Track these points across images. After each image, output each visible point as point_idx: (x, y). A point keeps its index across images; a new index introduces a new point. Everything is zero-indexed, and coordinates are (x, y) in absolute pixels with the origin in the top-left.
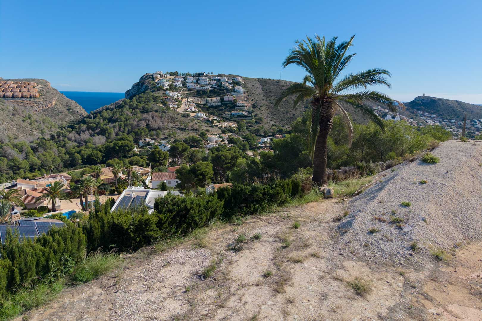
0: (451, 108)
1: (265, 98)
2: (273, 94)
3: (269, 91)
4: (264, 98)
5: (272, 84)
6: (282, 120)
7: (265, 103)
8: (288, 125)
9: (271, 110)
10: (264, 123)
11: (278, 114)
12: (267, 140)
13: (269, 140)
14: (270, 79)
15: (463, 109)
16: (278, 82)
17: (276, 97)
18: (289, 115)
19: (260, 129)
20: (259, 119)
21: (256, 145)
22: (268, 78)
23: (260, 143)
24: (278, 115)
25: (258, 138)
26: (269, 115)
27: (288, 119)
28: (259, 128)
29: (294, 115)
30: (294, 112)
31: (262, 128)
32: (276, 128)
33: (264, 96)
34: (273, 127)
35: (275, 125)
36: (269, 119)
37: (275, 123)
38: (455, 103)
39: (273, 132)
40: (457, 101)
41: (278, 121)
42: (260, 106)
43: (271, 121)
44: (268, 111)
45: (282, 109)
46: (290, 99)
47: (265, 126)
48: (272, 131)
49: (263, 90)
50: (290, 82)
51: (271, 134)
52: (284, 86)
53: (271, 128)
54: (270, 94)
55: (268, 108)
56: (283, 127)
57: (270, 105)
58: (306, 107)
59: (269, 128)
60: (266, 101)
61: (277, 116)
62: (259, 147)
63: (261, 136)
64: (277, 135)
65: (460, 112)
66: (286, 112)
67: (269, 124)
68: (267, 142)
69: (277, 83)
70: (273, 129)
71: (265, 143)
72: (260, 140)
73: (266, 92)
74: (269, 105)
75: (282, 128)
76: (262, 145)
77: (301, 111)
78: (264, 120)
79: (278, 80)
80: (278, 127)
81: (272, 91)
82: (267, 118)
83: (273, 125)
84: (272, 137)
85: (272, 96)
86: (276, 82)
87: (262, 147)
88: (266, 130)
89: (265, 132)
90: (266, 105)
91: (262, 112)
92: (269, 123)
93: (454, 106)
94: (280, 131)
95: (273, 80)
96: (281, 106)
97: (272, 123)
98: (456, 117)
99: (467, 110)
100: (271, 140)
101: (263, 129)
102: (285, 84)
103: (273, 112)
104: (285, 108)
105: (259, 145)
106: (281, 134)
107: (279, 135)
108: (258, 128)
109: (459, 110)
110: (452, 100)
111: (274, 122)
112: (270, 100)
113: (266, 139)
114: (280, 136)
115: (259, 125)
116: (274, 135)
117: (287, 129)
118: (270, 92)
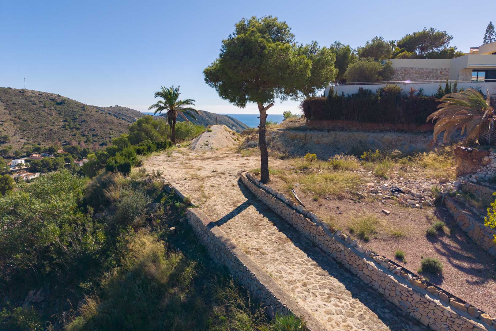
0: (201, 117)
1: (7, 112)
2: (18, 107)
3: (11, 102)
4: (5, 111)
5: (15, 94)
6: (36, 137)
7: (9, 117)
8: (45, 142)
9: (19, 125)
10: (11, 142)
11: (30, 130)
12: (22, 161)
13: (23, 162)
14: (11, 88)
15: (209, 118)
16: (23, 92)
17: (23, 109)
18: (45, 131)
19: (8, 149)
20: (3, 137)
21: (6, 170)
22: (6, 87)
23: (11, 166)
24: (30, 132)
25: (7, 161)
26: (17, 132)
27: (44, 136)
28: (5, 148)
29: (51, 130)
30: (50, 127)
31: (10, 148)
32: (31, 147)
33: (6, 109)
34: (26, 146)
35: (29, 144)
36: (18, 137)
37: (27, 140)
38: (203, 113)
39: (28, 152)
40: (204, 111)
41: (32, 138)
42: (2, 121)
43: (22, 139)
44: (15, 126)
45: (34, 124)
46: (43, 112)
47: (14, 146)
48: (25, 151)
49: (2, 102)
50: (39, 92)
51: (25, 154)
52: (32, 97)
53: (22, 148)
54: (13, 106)
55: (15, 124)
56: (39, 144)
57: (17, 119)
58: (65, 121)
59: (21, 148)
60: (10, 114)
61: (28, 132)
62: (12, 171)
63: (10, 158)
64: (34, 155)
65: (207, 120)
66: (40, 127)
67: (19, 143)
68: (21, 164)
69: (21, 94)
70: (27, 148)
71: (20, 165)
72: (11, 163)
73: (7, 104)
74: (15, 120)
75: (39, 146)
76: (15, 169)
77: (59, 126)
78: (11, 139)
79: (22, 90)
80: (33, 145)
81: (16, 102)
82: (15, 135)
83: (25, 144)
84: (27, 158)
85: (17, 109)
86: (20, 92)
87: (15, 171)
88: (17, 150)
89: (16, 153)
90: (11, 120)
91: (5, 129)
92: (19, 141)
93: (203, 116)
94: (37, 150)
95: (16, 90)
96: (33, 120)
97: (23, 141)
98: (205, 125)
99: (213, 118)
100: (26, 161)
101: (12, 150)
102: (33, 95)
103: (22, 128)
104: (39, 123)
105: (11, 169)
106: (39, 153)
107: (36, 154)
108: (3, 148)
109: (207, 119)
110: (201, 111)
111: (25, 141)
112: (16, 114)
113: (19, 161)
114: (38, 155)
115: (5, 145)
116: (29, 155)
117: (45, 146)
118: (14, 104)
